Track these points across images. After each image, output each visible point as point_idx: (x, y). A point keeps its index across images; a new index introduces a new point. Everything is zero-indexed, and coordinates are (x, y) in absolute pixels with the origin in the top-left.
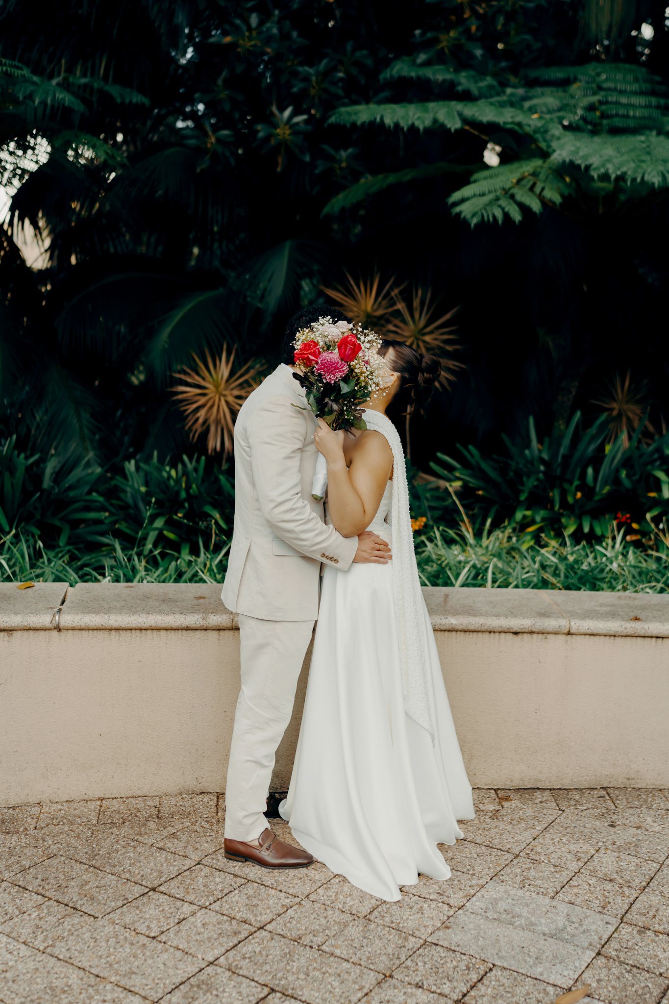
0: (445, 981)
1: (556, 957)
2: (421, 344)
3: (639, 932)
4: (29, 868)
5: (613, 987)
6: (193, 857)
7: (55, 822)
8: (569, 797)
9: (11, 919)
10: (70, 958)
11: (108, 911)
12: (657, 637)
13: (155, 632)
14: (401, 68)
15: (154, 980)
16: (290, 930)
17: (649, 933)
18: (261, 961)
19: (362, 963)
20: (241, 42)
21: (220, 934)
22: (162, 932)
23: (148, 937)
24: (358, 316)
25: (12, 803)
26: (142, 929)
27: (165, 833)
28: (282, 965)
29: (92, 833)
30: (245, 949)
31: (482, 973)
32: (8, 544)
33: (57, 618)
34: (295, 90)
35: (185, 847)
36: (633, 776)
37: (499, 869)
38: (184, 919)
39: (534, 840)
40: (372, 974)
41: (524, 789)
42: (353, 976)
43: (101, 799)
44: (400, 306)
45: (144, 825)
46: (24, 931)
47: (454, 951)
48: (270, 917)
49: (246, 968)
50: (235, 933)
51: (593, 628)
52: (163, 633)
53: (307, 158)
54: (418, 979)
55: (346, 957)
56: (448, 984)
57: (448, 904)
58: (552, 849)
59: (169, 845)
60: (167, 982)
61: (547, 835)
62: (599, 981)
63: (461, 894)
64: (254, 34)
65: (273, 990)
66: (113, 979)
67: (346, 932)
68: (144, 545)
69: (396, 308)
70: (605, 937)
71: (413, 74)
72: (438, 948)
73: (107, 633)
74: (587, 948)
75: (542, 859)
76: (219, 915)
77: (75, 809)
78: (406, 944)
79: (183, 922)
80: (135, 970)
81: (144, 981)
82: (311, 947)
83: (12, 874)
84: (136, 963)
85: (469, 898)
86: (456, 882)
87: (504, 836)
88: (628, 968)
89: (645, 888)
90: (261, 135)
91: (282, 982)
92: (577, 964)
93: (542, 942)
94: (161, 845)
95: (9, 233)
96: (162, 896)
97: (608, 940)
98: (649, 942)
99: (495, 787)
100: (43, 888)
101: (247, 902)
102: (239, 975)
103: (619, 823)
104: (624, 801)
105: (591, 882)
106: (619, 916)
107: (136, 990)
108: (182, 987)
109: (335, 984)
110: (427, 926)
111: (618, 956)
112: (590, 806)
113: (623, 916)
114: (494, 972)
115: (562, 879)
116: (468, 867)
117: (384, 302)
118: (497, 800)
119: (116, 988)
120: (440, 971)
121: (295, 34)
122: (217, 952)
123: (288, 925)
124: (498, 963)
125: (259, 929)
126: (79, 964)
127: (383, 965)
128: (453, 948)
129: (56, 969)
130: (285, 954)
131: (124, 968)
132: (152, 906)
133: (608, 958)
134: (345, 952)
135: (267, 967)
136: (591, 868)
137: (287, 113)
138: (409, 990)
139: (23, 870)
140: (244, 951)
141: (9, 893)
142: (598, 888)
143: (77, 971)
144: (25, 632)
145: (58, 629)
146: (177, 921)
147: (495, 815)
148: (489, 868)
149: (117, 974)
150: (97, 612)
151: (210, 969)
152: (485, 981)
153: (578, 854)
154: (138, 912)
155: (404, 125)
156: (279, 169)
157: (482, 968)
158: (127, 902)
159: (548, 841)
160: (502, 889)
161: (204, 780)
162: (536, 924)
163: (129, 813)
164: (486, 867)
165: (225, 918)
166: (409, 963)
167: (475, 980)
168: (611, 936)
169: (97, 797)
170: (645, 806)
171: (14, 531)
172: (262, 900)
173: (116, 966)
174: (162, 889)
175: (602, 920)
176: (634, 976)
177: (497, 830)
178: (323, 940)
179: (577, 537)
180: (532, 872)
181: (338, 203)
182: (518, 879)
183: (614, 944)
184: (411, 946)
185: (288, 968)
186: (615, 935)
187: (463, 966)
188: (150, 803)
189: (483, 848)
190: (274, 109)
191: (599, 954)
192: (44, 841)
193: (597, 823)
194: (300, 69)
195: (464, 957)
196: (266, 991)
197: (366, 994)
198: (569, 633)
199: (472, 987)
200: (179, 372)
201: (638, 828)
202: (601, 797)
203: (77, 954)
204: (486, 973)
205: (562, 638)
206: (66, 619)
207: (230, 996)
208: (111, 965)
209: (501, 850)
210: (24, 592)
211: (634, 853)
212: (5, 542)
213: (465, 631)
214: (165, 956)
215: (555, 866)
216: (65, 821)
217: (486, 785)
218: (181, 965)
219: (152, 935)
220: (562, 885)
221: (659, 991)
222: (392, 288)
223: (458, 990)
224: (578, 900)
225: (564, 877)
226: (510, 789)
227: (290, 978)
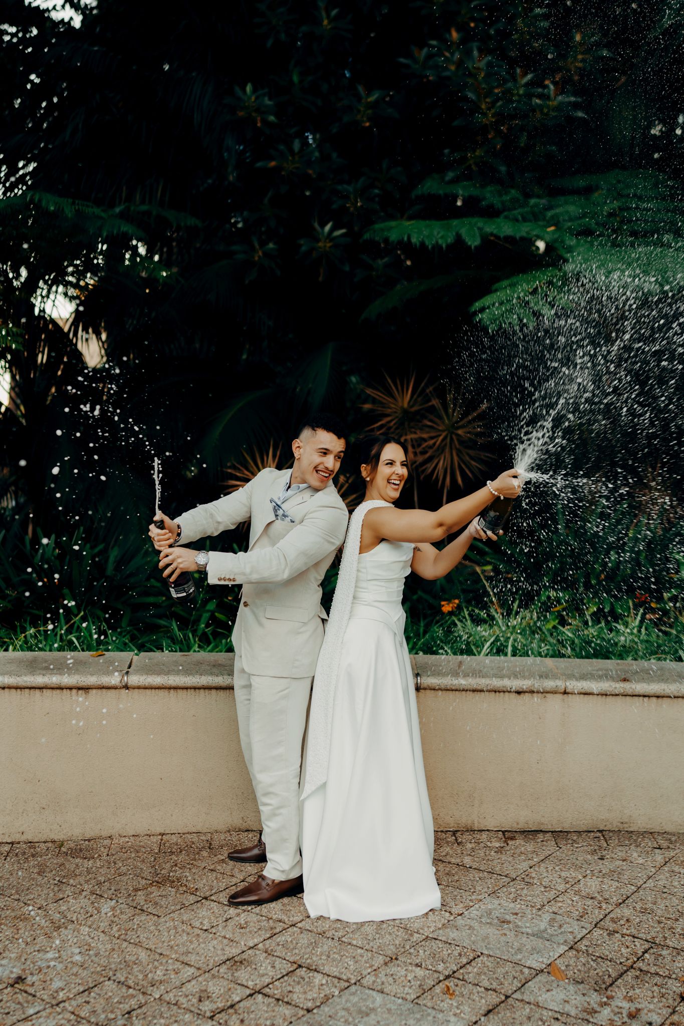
0: (441, 963)
1: (533, 949)
2: (454, 437)
3: (609, 935)
4: (104, 882)
5: (579, 970)
6: (239, 877)
7: (124, 850)
8: (568, 837)
9: (91, 916)
10: (139, 942)
11: (169, 912)
12: (644, 696)
13: (207, 691)
14: (430, 186)
15: (206, 957)
16: (317, 927)
17: (617, 935)
18: (292, 947)
19: (374, 950)
20: (285, 165)
21: (260, 929)
22: (213, 927)
23: (201, 929)
24: (396, 412)
25: (88, 836)
26: (197, 924)
27: (216, 859)
28: (308, 950)
29: (155, 859)
30: (280, 939)
31: (471, 958)
32: (78, 623)
33: (126, 678)
34: (334, 206)
35: (232, 870)
36: (626, 820)
37: (496, 888)
38: (230, 918)
39: (531, 868)
40: (381, 957)
41: (529, 831)
42: (365, 958)
43: (162, 834)
44: (435, 402)
45: (198, 853)
46: (102, 924)
47: (450, 944)
48: (301, 918)
49: (279, 951)
50: (272, 929)
51: (586, 688)
52: (214, 691)
53: (347, 268)
54: (418, 961)
55: (361, 946)
56: (442, 964)
57: (450, 912)
58: (545, 875)
59: (219, 868)
60: (216, 959)
61: (543, 865)
62: (567, 966)
63: (462, 905)
64: (297, 158)
65: (300, 966)
66: (173, 956)
67: (362, 929)
68: (198, 625)
69: (430, 404)
70: (579, 937)
71: (441, 192)
72: (437, 942)
73: (166, 691)
74: (562, 944)
75: (535, 882)
76: (259, 916)
77: (140, 842)
78: (411, 938)
79: (230, 921)
80: (191, 951)
81: (198, 958)
82: (333, 939)
83: (90, 886)
84: (192, 947)
85: (468, 908)
86: (459, 897)
87: (505, 865)
88: (594, 958)
89: (620, 904)
90: (304, 248)
91: (308, 961)
92: (551, 954)
93: (524, 939)
94: (212, 867)
95: (74, 341)
96: (212, 903)
97: (581, 939)
98: (616, 941)
99: (503, 829)
100: (116, 896)
101: (282, 908)
102: (273, 956)
103: (608, 857)
104: (617, 841)
105: (574, 899)
106: (594, 923)
107: (192, 964)
108: (228, 962)
109: (351, 963)
110: (430, 927)
111: (587, 950)
112: (585, 844)
113: (597, 923)
114: (481, 958)
115: (549, 896)
116: (470, 887)
117: (419, 399)
118: (504, 839)
119: (176, 962)
120: (437, 956)
121: (334, 155)
122: (256, 941)
123: (315, 924)
124: (486, 952)
125: (291, 926)
126: (147, 946)
127: (390, 952)
128: (449, 941)
129: (128, 949)
130: (312, 943)
131: (182, 949)
132: (205, 909)
133: (578, 951)
134: (360, 943)
135: (297, 951)
136: (577, 889)
137: (328, 228)
138: (410, 968)
139: (100, 884)
140: (278, 940)
141: (89, 899)
142: (580, 903)
143: (145, 951)
144: (99, 691)
145: (126, 687)
146: (224, 919)
147: (500, 850)
148: (488, 887)
149: (176, 952)
150: (159, 674)
151: (250, 952)
152: (473, 963)
153: (567, 879)
154: (193, 913)
155: (429, 244)
156: (320, 279)
157: (472, 955)
158: (183, 906)
159: (542, 869)
160: (496, 902)
161: (249, 819)
162: (522, 927)
163: (185, 845)
164: (486, 886)
165: (264, 918)
166: (412, 950)
167: (465, 963)
168: (584, 937)
169: (158, 832)
170: (634, 845)
171: (82, 613)
172: (295, 907)
173: (176, 948)
174: (213, 898)
175: (578, 925)
176: (598, 963)
177: (499, 861)
178: (343, 934)
179: (598, 616)
180: (525, 891)
181: (375, 309)
182: (512, 896)
183: (585, 942)
184: (415, 939)
185: (313, 952)
186: (588, 936)
187: (456, 953)
188: (203, 838)
189: (486, 873)
190: (316, 225)
191: (571, 948)
192: (115, 863)
193: (589, 857)
194: (339, 187)
195: (457, 948)
196: (295, 966)
197: (375, 970)
198: (565, 693)
199: (461, 968)
200: (230, 467)
201: (624, 861)
202: (596, 837)
203: (144, 939)
204: (475, 958)
205: (560, 696)
206: (134, 679)
207: (266, 969)
208: (172, 947)
209: (500, 875)
210: (97, 659)
211: (617, 879)
212: (75, 622)
213: (474, 691)
214: (215, 942)
215: (545, 887)
216: (132, 850)
217: (495, 827)
218: (227, 948)
219: (205, 928)
220: (548, 900)
221: (617, 974)
222: (427, 386)
223: (449, 969)
224: (561, 911)
225: (551, 895)
226: (516, 832)
227: (314, 959)
